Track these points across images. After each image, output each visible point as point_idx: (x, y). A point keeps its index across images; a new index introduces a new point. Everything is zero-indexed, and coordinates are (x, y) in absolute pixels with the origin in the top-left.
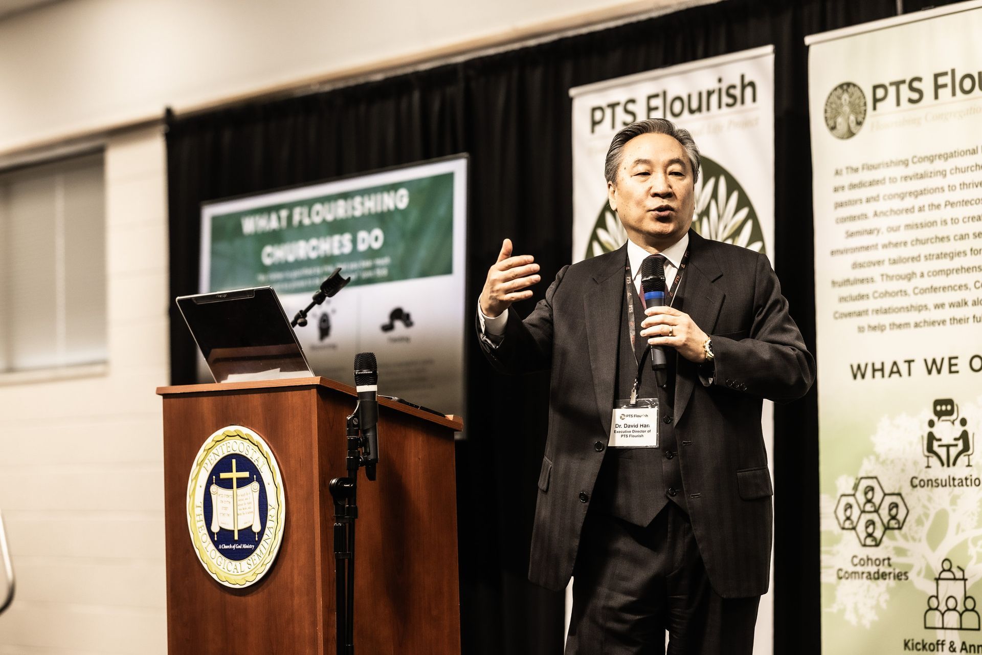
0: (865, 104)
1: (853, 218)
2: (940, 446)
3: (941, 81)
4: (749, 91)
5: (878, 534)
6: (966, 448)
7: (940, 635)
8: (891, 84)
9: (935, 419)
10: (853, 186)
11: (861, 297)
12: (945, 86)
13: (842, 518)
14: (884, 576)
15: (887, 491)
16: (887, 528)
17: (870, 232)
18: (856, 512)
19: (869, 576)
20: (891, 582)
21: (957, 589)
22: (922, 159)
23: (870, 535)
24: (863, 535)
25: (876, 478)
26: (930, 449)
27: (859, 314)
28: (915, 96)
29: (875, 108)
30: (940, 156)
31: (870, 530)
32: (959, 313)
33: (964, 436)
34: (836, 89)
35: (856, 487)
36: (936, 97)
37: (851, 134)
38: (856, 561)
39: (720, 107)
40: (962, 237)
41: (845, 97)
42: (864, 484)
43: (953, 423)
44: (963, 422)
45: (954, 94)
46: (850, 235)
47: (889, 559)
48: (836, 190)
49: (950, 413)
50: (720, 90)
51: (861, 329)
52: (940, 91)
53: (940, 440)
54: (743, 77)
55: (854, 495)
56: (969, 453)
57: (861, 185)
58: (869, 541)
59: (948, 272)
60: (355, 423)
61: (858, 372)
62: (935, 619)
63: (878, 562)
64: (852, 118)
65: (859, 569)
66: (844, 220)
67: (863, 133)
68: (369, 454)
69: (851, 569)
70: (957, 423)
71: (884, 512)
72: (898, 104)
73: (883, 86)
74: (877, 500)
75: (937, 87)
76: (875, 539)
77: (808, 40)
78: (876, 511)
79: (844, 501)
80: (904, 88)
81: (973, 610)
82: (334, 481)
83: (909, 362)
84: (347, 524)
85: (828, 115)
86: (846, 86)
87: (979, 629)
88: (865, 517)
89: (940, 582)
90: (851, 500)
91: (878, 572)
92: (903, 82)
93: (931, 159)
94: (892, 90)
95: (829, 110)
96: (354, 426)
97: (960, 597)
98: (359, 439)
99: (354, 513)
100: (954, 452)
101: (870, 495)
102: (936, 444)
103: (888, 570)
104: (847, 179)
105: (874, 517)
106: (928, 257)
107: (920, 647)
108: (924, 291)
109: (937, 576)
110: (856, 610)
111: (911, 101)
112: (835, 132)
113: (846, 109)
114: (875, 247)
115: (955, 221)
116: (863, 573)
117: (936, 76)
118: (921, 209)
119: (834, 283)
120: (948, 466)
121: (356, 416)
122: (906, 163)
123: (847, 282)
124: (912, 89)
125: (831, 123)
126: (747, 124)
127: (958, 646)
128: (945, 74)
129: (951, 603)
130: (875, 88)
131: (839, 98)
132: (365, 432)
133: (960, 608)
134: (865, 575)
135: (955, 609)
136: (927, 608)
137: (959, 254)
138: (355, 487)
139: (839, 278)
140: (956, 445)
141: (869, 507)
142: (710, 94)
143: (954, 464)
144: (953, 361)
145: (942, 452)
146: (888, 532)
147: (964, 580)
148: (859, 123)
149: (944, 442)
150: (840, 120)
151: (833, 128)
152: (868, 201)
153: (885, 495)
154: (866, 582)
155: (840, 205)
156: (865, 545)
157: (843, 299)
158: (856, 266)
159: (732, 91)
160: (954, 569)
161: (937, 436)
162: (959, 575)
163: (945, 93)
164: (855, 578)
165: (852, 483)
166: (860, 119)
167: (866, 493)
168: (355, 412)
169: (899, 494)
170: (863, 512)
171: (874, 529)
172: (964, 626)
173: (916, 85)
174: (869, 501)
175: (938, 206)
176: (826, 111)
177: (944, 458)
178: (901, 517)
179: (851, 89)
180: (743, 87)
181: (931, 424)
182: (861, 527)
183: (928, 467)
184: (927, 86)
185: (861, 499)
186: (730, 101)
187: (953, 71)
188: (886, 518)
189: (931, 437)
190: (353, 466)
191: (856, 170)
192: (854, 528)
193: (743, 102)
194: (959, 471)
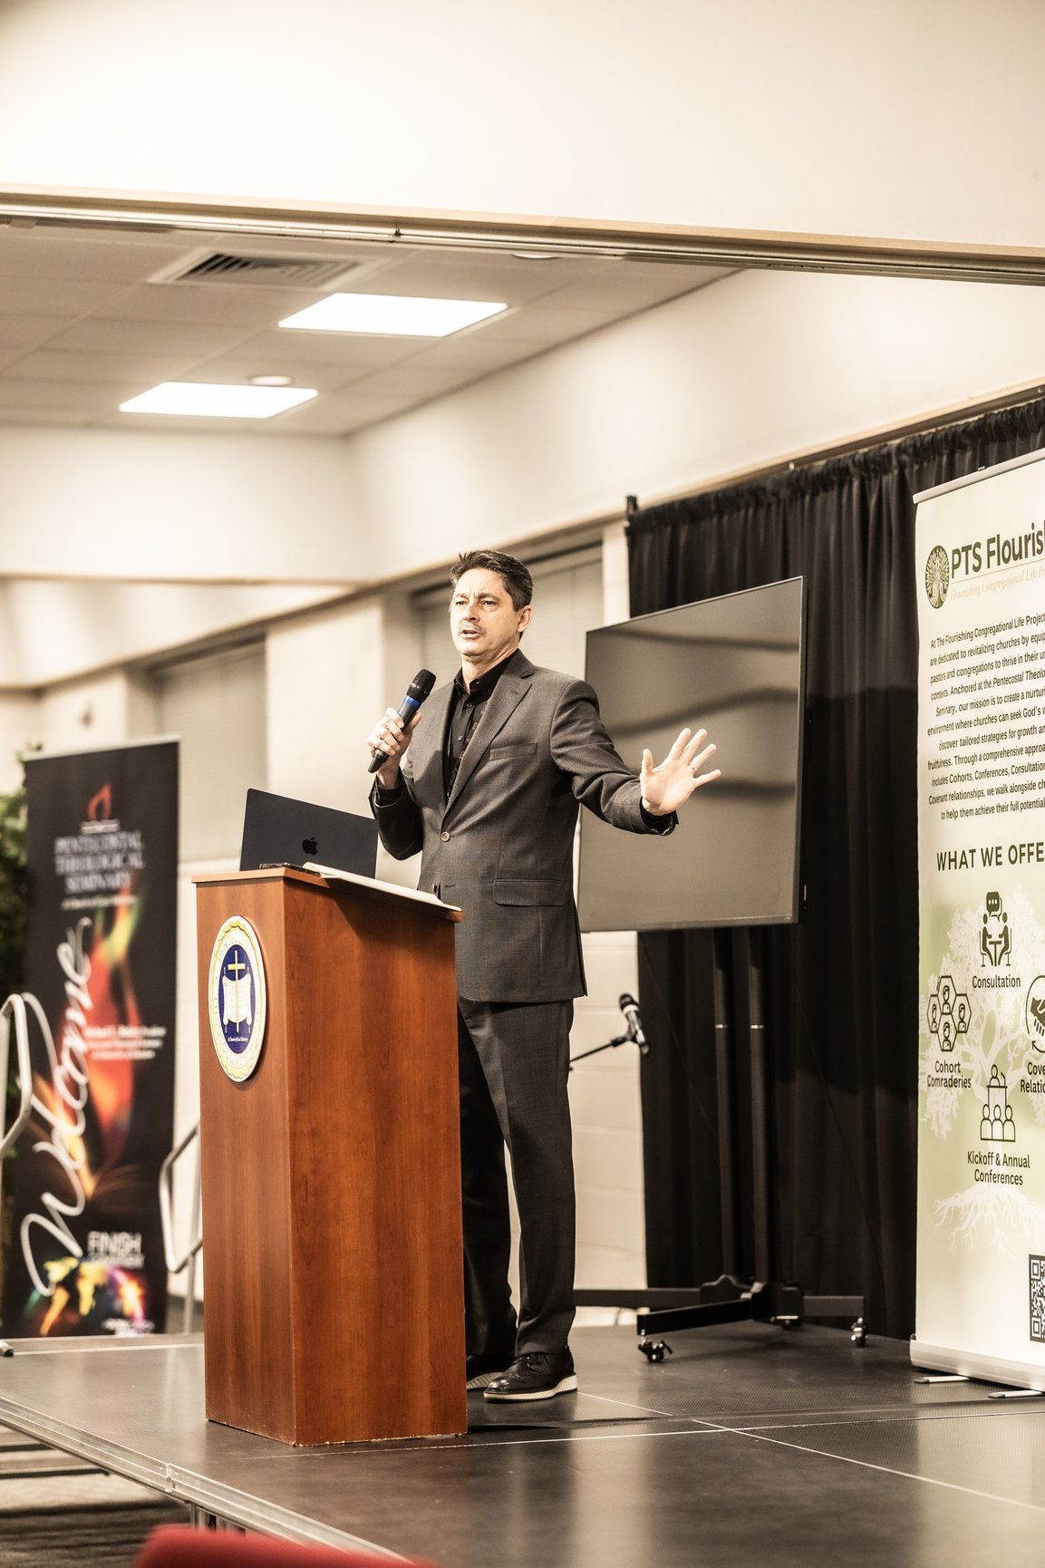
20: (960, 1090)
25: (950, 977)
47: (959, 1065)
53: (990, 937)
56: (1008, 951)
71: (955, 1014)
81: (1010, 1120)
83: (972, 851)
87: (1014, 1141)
103: (958, 1077)
140: (1000, 943)
147: (1005, 1087)
169: (966, 995)
178: (966, 1020)
183: (983, 966)
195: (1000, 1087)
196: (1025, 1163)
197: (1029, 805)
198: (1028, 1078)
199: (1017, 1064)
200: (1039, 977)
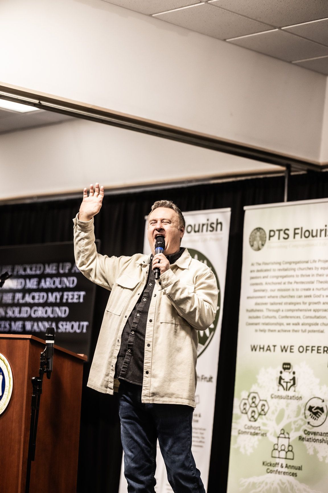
0: (266, 237)
1: (257, 284)
2: (284, 382)
3: (297, 231)
4: (219, 226)
5: (256, 416)
6: (294, 384)
7: (277, 460)
8: (277, 230)
9: (283, 370)
10: (258, 271)
11: (257, 317)
12: (298, 234)
13: (242, 408)
14: (257, 434)
15: (261, 399)
16: (260, 414)
17: (263, 291)
18: (247, 407)
19: (251, 434)
20: (260, 437)
21: (286, 442)
22: (287, 263)
23: (253, 417)
24: (250, 416)
25: (257, 393)
26: (280, 383)
27: (256, 324)
28: (286, 236)
29: (269, 239)
30: (294, 262)
31: (253, 414)
32: (296, 328)
33: (294, 379)
34: (255, 230)
35: (249, 396)
36: (294, 238)
37: (259, 249)
38: (246, 427)
39: (207, 231)
40: (300, 297)
41: (258, 233)
42: (252, 395)
43: (290, 373)
44: (294, 373)
45: (301, 237)
46: (255, 291)
47: (259, 427)
48: (251, 271)
49: (289, 369)
50: (208, 224)
51: (256, 331)
52: (296, 236)
53: (284, 379)
54: (217, 220)
55: (248, 399)
56: (295, 386)
57: (261, 271)
58: (252, 419)
59: (293, 311)
60: (44, 355)
61: (254, 348)
62: (276, 454)
63: (255, 428)
64: (260, 242)
65: (247, 430)
66: (253, 284)
67: (264, 249)
68: (48, 368)
69: (244, 430)
70: (292, 373)
71: (259, 407)
72: (279, 239)
73: (273, 231)
74: (257, 402)
75: (295, 234)
76: (254, 419)
77: (245, 208)
78: (256, 407)
79: (244, 401)
80: (282, 233)
81: (291, 451)
82: (34, 378)
83: (274, 346)
84: (37, 396)
85: (251, 240)
86: (259, 229)
87: (293, 459)
88: (252, 409)
89: (280, 439)
90: (246, 401)
91: (254, 432)
92: (282, 230)
93: (290, 263)
94: (277, 233)
95: (251, 239)
96: (44, 356)
97: (287, 445)
98: (45, 362)
99: (40, 391)
100: (289, 385)
101: (254, 400)
102: (282, 381)
103: (259, 432)
104: (256, 268)
105: (255, 409)
106: (286, 304)
107: (269, 465)
108: (283, 317)
109: (278, 436)
110: (244, 447)
111: (284, 238)
112: (253, 247)
113: (258, 238)
114: (265, 297)
115: (297, 290)
116: (249, 432)
117: (295, 229)
118: (284, 283)
119: (247, 310)
120: (286, 390)
121: (45, 352)
122: (280, 264)
123: (252, 311)
124: (285, 233)
125: (252, 244)
126: (218, 240)
127: (284, 465)
128: (298, 229)
129: (283, 448)
130: (270, 231)
131: (256, 233)
132: (48, 359)
133: (286, 450)
134: (250, 433)
135: (284, 450)
136: (273, 449)
137: (298, 303)
138: (42, 381)
139: (250, 309)
140: (290, 382)
141: (253, 405)
142: (203, 225)
143: (289, 390)
144: (292, 348)
145: (285, 385)
146: (260, 416)
147: (289, 438)
148: (263, 245)
149: (286, 380)
150: (255, 243)
151: (252, 246)
152: (264, 277)
153: (260, 400)
154: (249, 436)
155: (252, 278)
156: (250, 421)
157: (250, 317)
158: (257, 304)
159: (213, 225)
160: (285, 434)
161: (283, 377)
162: (287, 436)
163: (298, 237)
164: (245, 434)
165: (247, 394)
166: (263, 243)
167: (253, 399)
168: (44, 351)
169: (266, 401)
170: (251, 406)
171: (255, 414)
172: (288, 457)
173: (287, 232)
174: (253, 402)
175: (291, 283)
176: (250, 238)
177: (285, 387)
178: (266, 410)
179: (261, 231)
180: (217, 224)
181: (281, 372)
182: (249, 413)
183: (278, 390)
184: (291, 233)
185: (250, 401)
186: (211, 229)
187: (302, 228)
188: (260, 410)
189: (281, 378)
190: (41, 373)
191: (260, 264)
192: (246, 413)
193: (216, 230)
194: (291, 393)
195: (285, 438)
196: (300, 468)
197: (314, 331)
198: (304, 436)
199: (297, 430)
200: (315, 398)
